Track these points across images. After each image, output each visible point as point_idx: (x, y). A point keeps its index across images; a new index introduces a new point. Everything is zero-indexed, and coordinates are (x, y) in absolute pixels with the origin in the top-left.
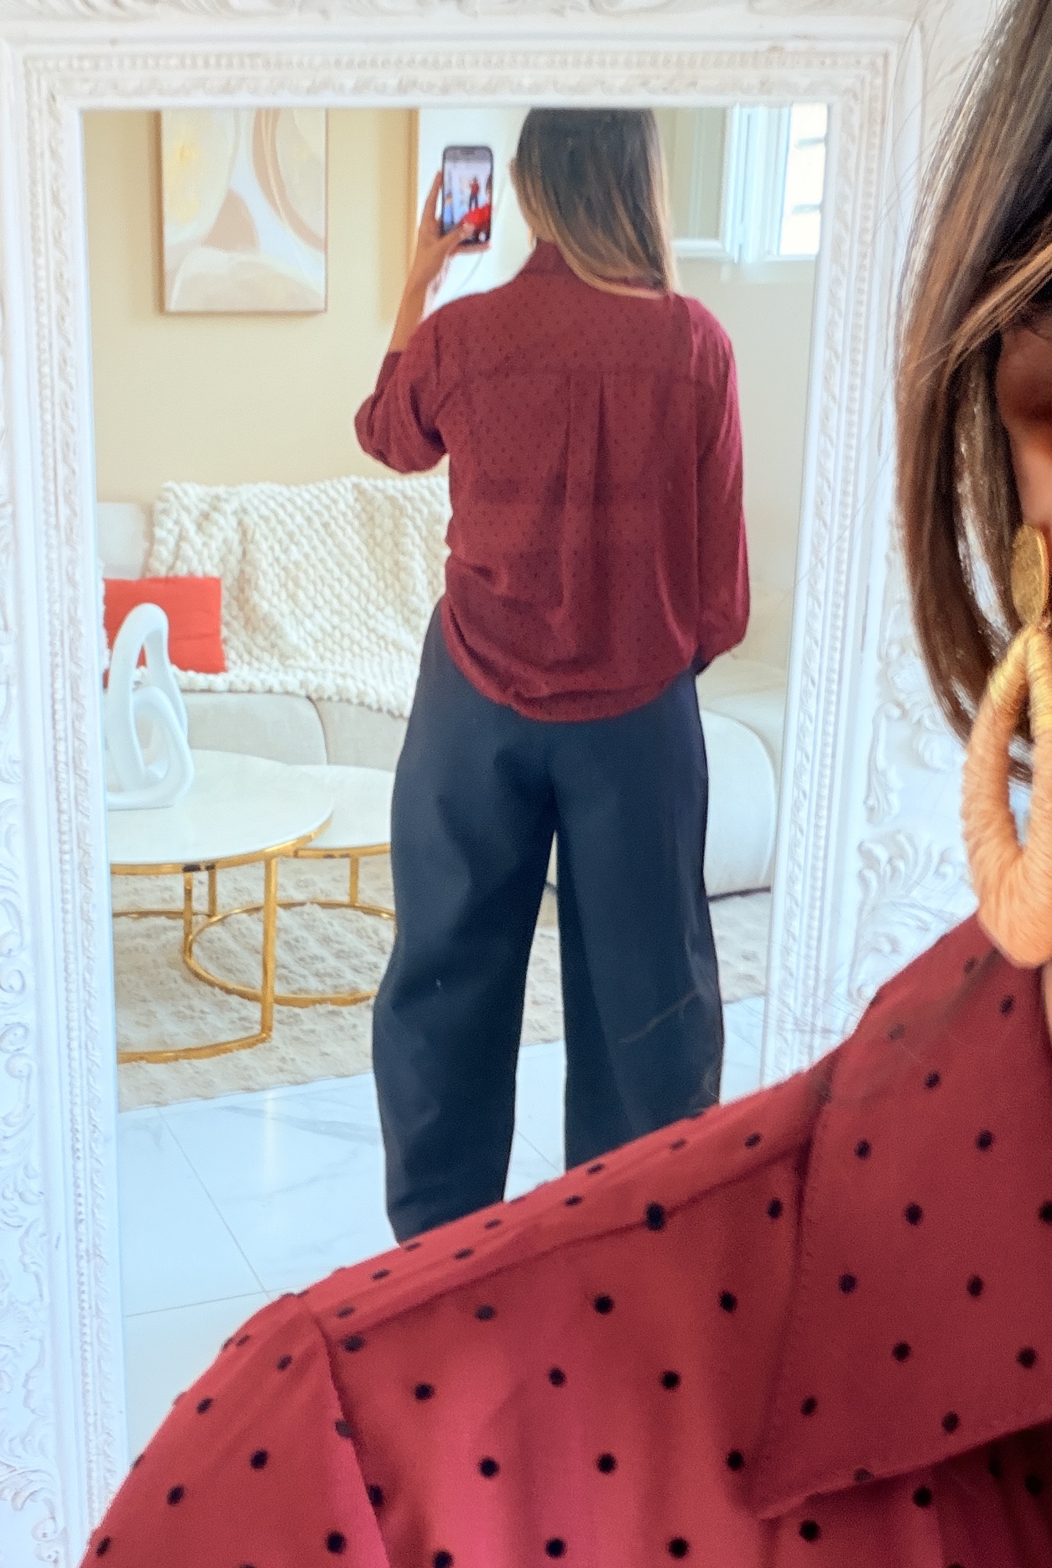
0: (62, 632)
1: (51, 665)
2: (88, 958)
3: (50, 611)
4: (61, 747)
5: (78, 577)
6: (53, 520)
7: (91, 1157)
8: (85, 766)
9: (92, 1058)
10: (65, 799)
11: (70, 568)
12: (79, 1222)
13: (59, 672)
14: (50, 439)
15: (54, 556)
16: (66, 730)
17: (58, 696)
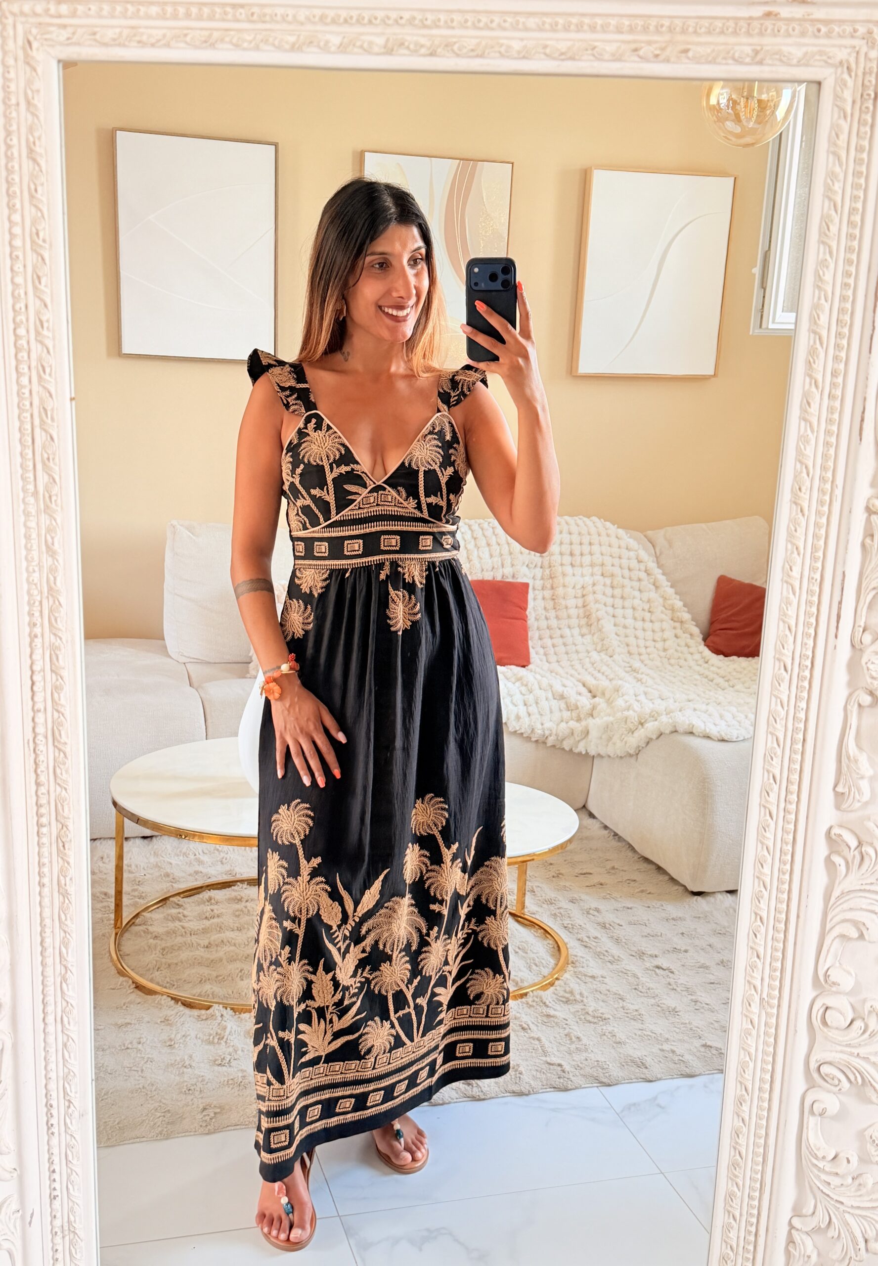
0: (41, 602)
1: (30, 635)
2: (65, 932)
3: (28, 580)
4: (40, 718)
5: (56, 546)
6: (31, 487)
7: (65, 1131)
8: (64, 739)
9: (66, 1032)
10: (42, 772)
11: (49, 538)
12: (53, 1198)
13: (38, 641)
14: (27, 403)
15: (33, 524)
16: (45, 700)
17: (37, 668)
